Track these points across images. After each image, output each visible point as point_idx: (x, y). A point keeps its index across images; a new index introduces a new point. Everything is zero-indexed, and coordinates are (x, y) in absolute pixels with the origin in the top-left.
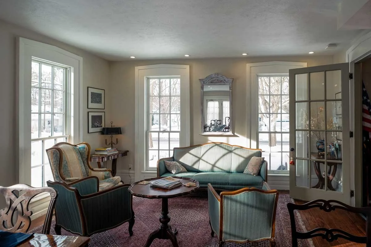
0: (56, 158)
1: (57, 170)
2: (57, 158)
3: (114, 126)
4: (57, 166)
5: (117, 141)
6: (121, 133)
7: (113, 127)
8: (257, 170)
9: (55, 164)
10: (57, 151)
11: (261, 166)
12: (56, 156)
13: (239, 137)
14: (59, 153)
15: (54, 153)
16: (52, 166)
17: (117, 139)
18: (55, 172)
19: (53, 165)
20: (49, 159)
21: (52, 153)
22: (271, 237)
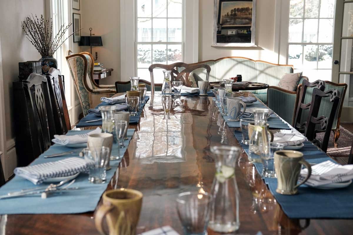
0: (80, 66)
1: (81, 81)
2: (82, 66)
3: (94, 34)
4: (82, 75)
5: (97, 55)
6: (102, 45)
7: (92, 36)
8: (293, 87)
9: (79, 74)
10: (81, 58)
11: (298, 83)
12: (81, 64)
13: (264, 50)
14: (84, 61)
15: (77, 61)
16: (74, 76)
17: (96, 53)
18: (79, 83)
19: (76, 74)
20: (70, 68)
21: (75, 60)
22: (337, 128)
